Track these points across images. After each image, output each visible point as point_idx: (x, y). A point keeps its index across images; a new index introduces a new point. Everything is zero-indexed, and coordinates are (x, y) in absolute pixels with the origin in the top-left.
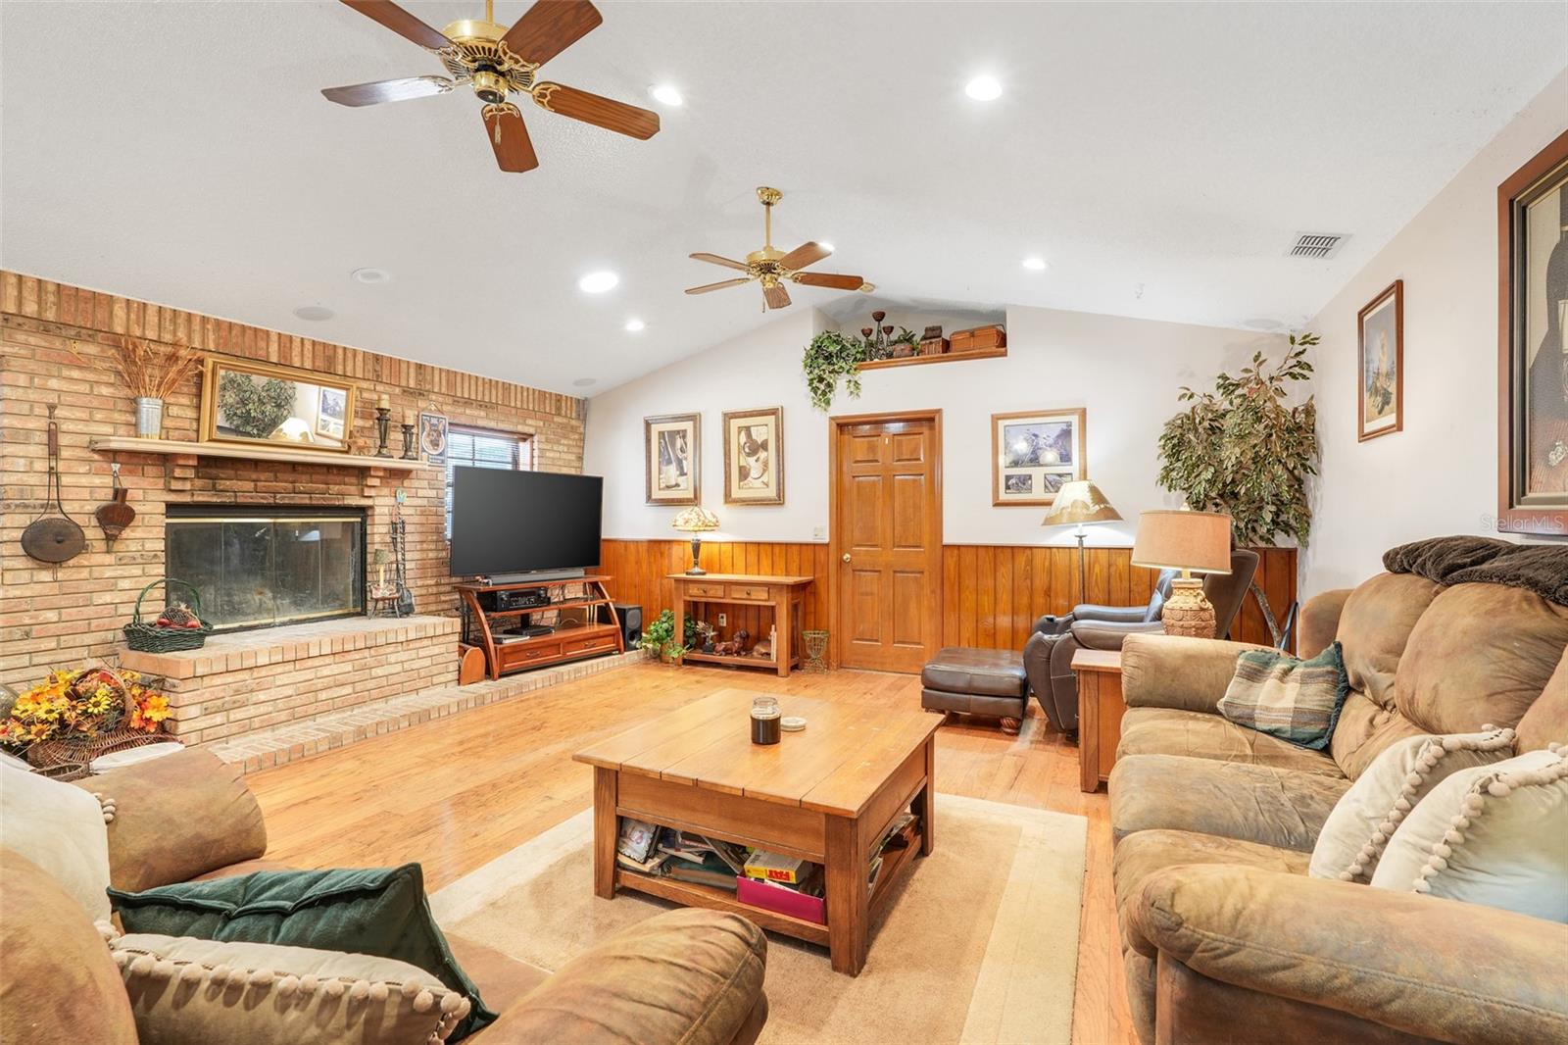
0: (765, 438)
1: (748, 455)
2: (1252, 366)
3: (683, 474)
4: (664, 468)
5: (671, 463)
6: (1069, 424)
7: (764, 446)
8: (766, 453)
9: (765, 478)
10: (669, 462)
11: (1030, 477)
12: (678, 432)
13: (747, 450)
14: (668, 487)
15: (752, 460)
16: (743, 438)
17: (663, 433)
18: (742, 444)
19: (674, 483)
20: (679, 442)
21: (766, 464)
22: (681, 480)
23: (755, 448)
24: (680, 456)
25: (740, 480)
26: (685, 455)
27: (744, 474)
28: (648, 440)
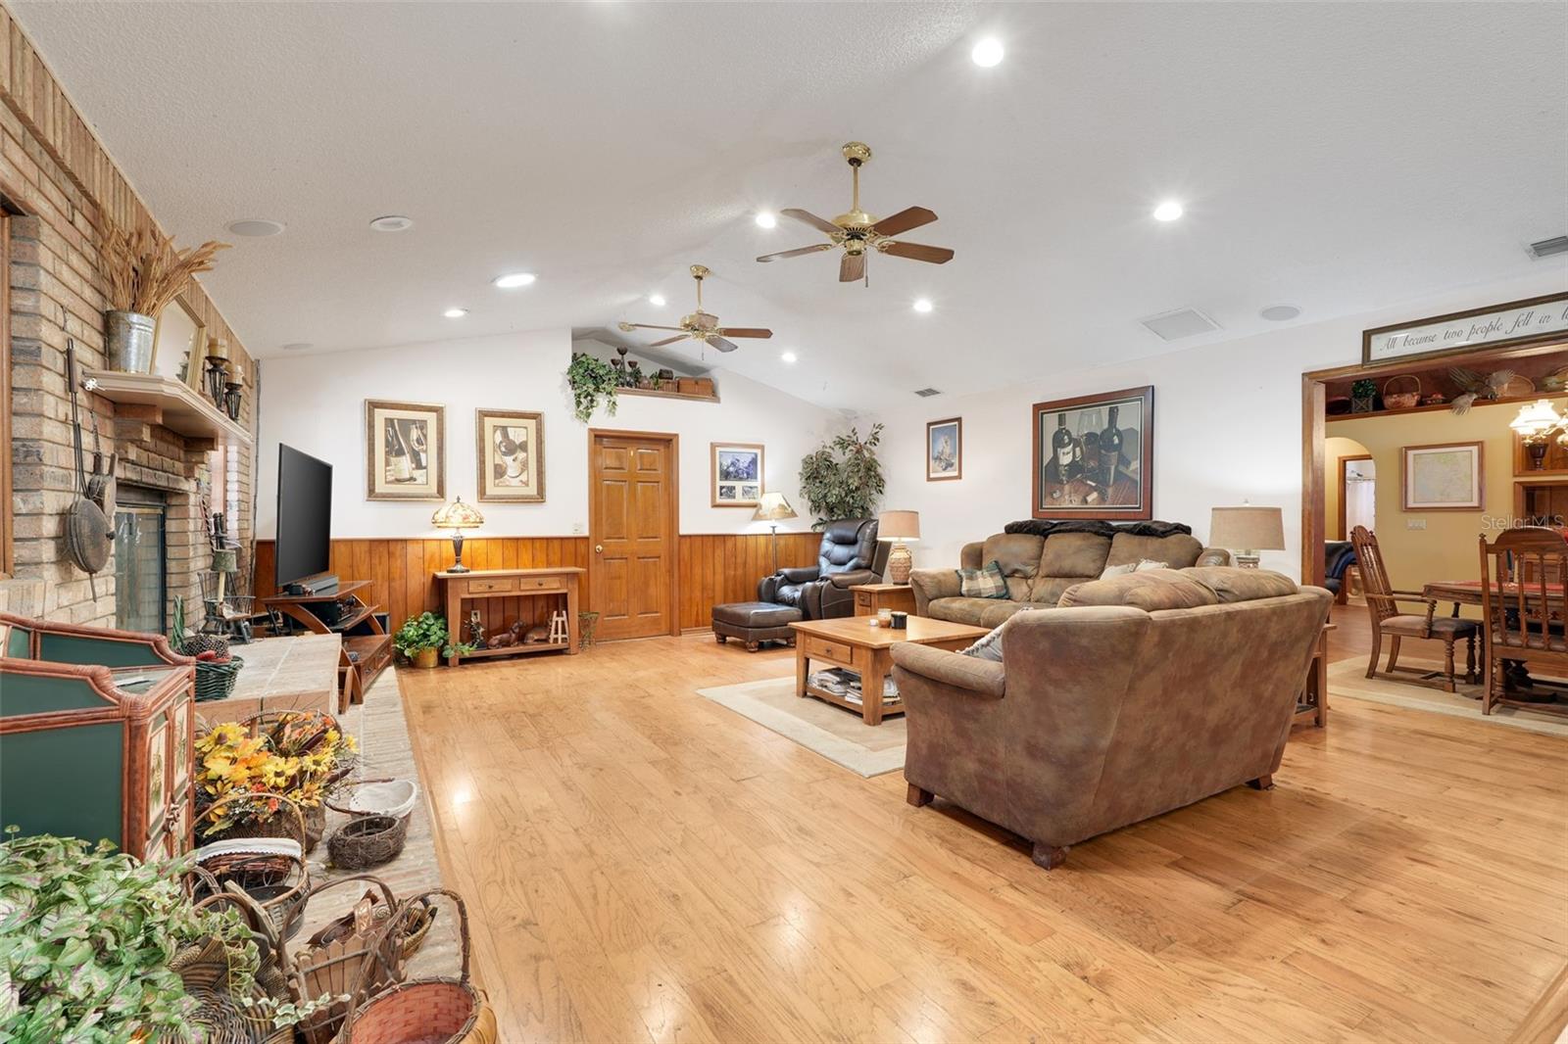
0: (525, 439)
1: (505, 454)
2: (852, 435)
3: (419, 466)
4: (393, 460)
5: (404, 454)
6: (756, 455)
7: (523, 447)
8: (525, 454)
9: (524, 477)
10: (400, 453)
11: (734, 488)
12: (414, 422)
13: (503, 449)
14: (398, 481)
15: (509, 460)
16: (498, 437)
17: (392, 420)
18: (498, 442)
19: (408, 476)
20: (415, 434)
21: (525, 466)
22: (417, 474)
23: (511, 449)
24: (416, 447)
25: (496, 478)
26: (424, 447)
27: (500, 472)
28: (371, 426)
